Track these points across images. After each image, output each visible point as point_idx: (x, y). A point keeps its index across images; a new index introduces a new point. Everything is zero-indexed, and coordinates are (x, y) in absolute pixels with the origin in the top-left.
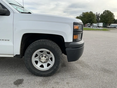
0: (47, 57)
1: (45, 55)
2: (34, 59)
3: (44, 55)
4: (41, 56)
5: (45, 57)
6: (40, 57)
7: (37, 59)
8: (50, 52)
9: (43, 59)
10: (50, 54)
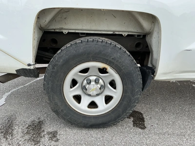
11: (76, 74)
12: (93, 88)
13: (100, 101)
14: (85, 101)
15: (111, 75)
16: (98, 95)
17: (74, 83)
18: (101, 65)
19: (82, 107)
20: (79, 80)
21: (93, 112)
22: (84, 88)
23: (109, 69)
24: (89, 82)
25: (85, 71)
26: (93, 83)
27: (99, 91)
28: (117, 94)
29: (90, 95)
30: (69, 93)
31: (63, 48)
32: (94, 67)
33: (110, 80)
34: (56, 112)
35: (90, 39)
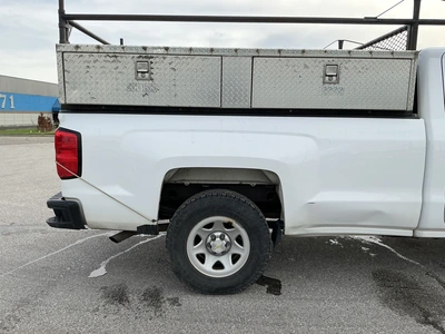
11: (200, 229)
12: (218, 245)
13: (226, 261)
14: (210, 261)
15: (237, 230)
16: (223, 253)
17: (197, 239)
18: (226, 219)
19: (207, 268)
20: (203, 237)
21: (219, 274)
22: (208, 246)
23: (235, 224)
24: (214, 239)
25: (209, 226)
26: (218, 239)
27: (225, 249)
28: (244, 252)
29: (214, 254)
30: (193, 251)
31: (186, 202)
32: (218, 221)
33: (236, 235)
34: (178, 273)
35: (214, 192)
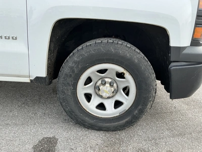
0: (115, 85)
1: (110, 80)
2: (82, 90)
3: (107, 80)
4: (100, 82)
5: (111, 85)
6: (98, 84)
7: (89, 89)
8: (125, 72)
9: (106, 90)
10: (124, 78)
